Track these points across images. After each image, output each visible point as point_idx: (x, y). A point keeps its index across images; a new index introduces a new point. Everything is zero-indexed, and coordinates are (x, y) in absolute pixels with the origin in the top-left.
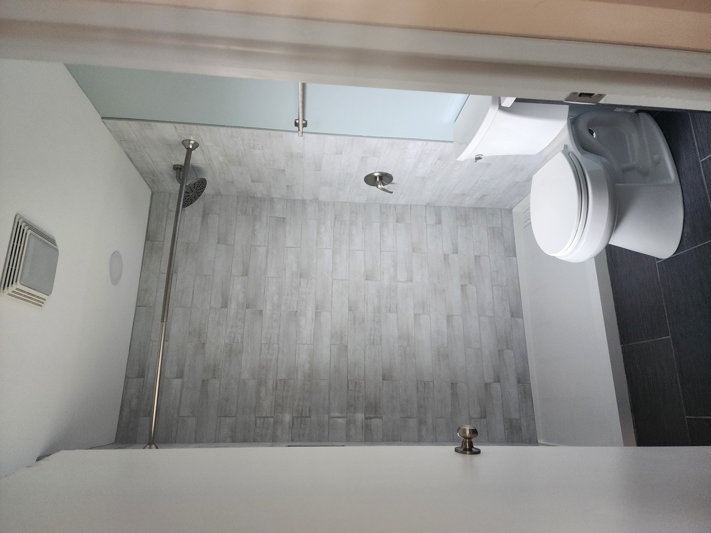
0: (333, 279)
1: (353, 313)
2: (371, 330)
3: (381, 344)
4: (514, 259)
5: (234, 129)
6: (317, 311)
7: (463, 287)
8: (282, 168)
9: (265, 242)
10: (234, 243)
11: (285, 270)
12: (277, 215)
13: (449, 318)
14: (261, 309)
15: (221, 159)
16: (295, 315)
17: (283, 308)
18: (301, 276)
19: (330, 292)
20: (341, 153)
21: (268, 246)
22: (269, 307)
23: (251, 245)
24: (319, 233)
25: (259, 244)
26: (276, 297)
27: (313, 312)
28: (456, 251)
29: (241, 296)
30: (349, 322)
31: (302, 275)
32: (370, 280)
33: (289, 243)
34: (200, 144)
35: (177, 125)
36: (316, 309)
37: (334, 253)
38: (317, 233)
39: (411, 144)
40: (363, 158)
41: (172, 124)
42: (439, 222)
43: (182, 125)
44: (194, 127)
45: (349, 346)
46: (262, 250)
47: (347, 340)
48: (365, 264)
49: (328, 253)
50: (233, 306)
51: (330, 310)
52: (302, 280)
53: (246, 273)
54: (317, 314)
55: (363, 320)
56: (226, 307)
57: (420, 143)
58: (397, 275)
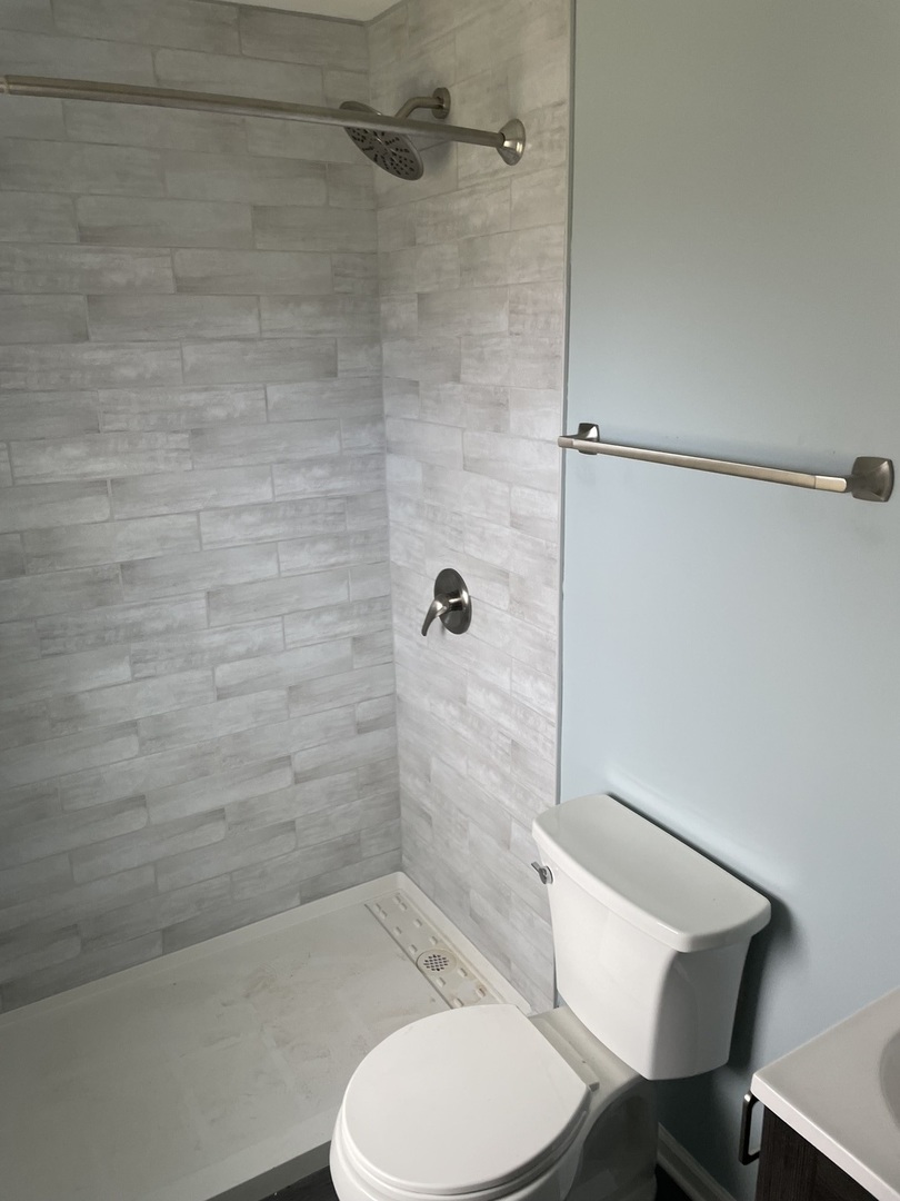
0: (198, 512)
1: (117, 575)
2: (80, 626)
3: (45, 656)
4: (297, 901)
5: (563, 265)
6: (109, 483)
7: (218, 814)
8: (463, 376)
9: (271, 330)
10: (259, 250)
11: (206, 390)
12: (341, 356)
13: (139, 801)
14: (93, 338)
15: (477, 221)
16: (89, 428)
17: (103, 395)
18: (196, 433)
19: (164, 510)
20: (513, 525)
21: (262, 339)
22: (102, 357)
23: (258, 297)
24: (310, 463)
25: (265, 315)
26: (129, 373)
27: (103, 473)
28: (299, 779)
29: (119, 278)
30: (90, 570)
31: (200, 434)
32: (209, 603)
33: (276, 393)
34: (515, 169)
35: (566, 109)
36: (112, 481)
37: (266, 507)
38: (310, 460)
39: (549, 690)
40: (506, 574)
41: (566, 95)
42: (362, 728)
43: (566, 124)
44: (564, 157)
45: (25, 579)
46: (249, 325)
47: (40, 570)
48: (246, 583)
49: (265, 493)
50: (91, 259)
51: (116, 516)
52: (186, 436)
53: (184, 286)
54: (99, 486)
55: (101, 604)
56: (83, 239)
57: (553, 710)
58: (229, 662)
